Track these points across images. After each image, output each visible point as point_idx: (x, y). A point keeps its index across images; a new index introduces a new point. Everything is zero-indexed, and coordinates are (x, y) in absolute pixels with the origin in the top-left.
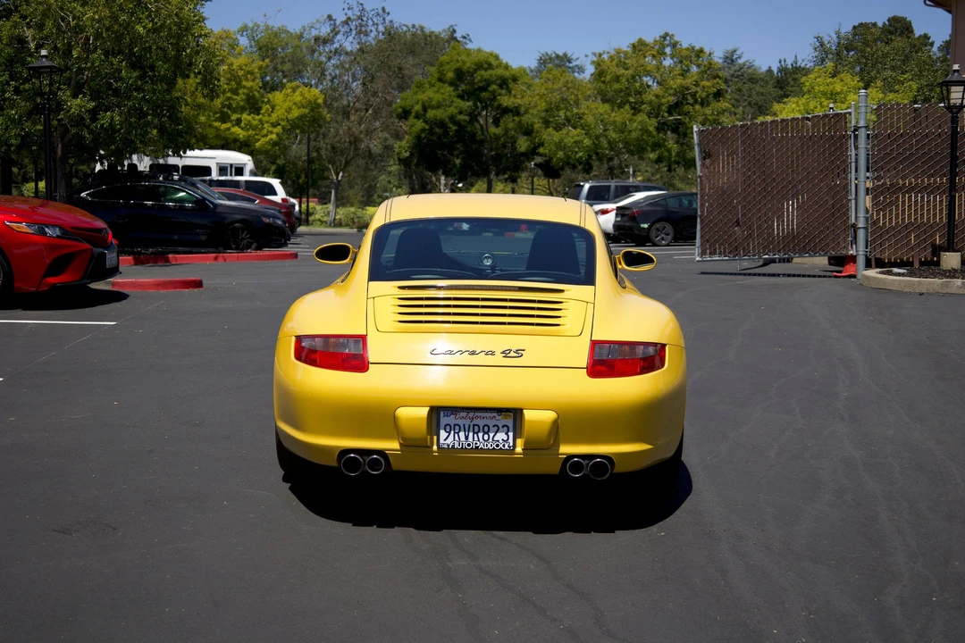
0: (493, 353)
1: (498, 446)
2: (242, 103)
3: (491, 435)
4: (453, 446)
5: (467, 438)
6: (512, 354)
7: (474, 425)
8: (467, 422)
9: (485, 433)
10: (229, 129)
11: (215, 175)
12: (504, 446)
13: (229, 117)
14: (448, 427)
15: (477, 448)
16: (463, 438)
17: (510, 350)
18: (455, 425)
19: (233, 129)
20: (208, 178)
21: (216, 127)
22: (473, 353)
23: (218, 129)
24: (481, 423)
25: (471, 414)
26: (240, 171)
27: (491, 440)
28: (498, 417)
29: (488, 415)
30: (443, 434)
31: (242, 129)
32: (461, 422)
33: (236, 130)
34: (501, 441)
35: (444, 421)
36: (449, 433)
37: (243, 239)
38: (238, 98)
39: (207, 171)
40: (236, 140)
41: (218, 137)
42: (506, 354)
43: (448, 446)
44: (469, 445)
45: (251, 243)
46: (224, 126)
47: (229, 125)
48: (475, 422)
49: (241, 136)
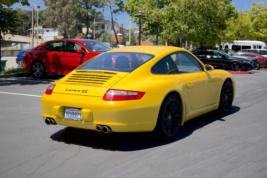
0: (80, 91)
1: (78, 119)
2: (264, 26)
3: (77, 116)
4: (67, 118)
5: (71, 116)
6: (85, 92)
7: (73, 113)
8: (71, 111)
9: (75, 115)
10: (259, 34)
11: (252, 49)
12: (79, 119)
13: (259, 30)
14: (67, 112)
15: (73, 119)
16: (70, 116)
17: (84, 90)
18: (69, 112)
19: (260, 34)
20: (250, 49)
21: (254, 34)
22: (75, 91)
23: (255, 34)
24: (75, 112)
25: (73, 109)
26: (260, 47)
27: (76, 118)
28: (79, 111)
29: (76, 110)
30: (66, 115)
31: (263, 34)
32: (70, 111)
33: (261, 34)
34: (79, 118)
35: (66, 110)
36: (67, 114)
37: (236, 67)
38: (263, 24)
39: (249, 47)
40: (261, 38)
41: (255, 36)
42: (83, 91)
43: (66, 118)
44: (71, 118)
45: (239, 69)
46: (257, 33)
47: (259, 33)
48: (73, 112)
49: (263, 36)
